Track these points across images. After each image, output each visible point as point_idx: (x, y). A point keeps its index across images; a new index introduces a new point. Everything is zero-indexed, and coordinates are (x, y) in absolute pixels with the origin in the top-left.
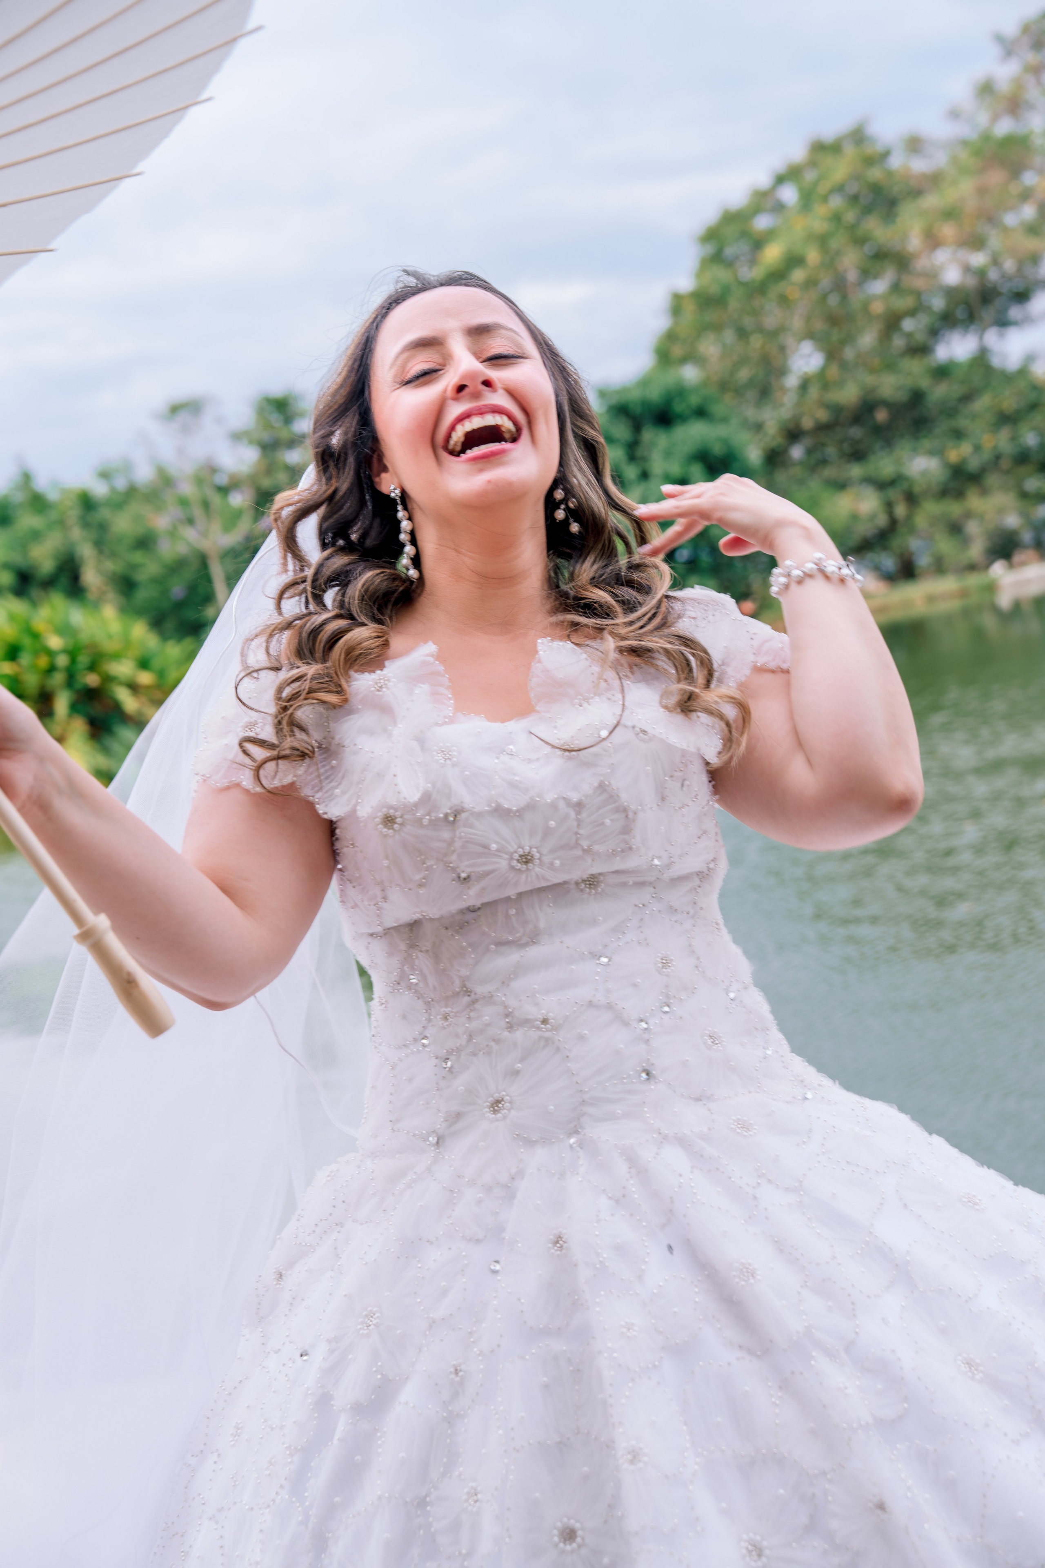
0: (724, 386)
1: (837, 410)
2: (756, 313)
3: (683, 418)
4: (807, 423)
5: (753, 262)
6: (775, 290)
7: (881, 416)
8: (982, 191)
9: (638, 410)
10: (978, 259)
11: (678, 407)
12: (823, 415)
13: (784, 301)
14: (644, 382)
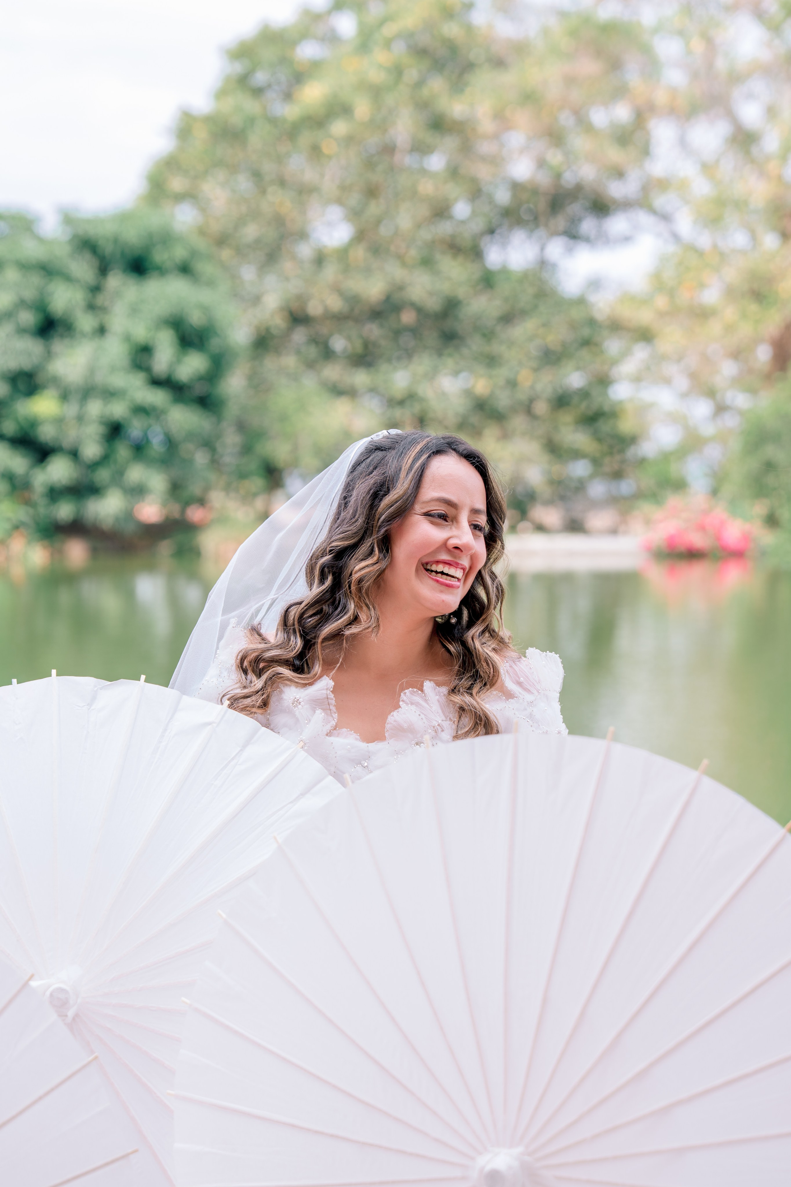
0: (222, 241)
1: (353, 300)
2: (280, 160)
3: (161, 271)
4: (314, 309)
5: (288, 96)
6: (305, 139)
7: (408, 317)
8: (570, 81)
9: (108, 249)
10: (555, 158)
11: (159, 256)
12: (335, 303)
13: (316, 151)
14: (124, 217)
